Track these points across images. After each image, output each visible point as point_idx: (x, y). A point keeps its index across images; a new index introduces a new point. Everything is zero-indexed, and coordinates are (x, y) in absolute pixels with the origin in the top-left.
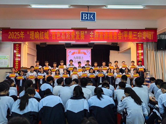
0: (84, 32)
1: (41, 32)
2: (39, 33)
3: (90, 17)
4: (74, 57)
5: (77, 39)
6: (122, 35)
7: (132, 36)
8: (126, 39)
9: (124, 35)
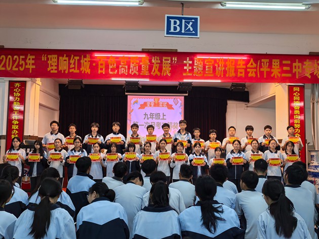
0: (169, 58)
1: (72, 56)
2: (69, 60)
3: (186, 26)
4: (145, 115)
5: (154, 74)
6: (256, 68)
7: (280, 70)
8: (265, 77)
9: (261, 67)
